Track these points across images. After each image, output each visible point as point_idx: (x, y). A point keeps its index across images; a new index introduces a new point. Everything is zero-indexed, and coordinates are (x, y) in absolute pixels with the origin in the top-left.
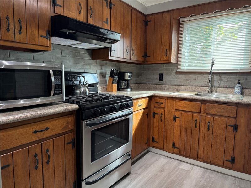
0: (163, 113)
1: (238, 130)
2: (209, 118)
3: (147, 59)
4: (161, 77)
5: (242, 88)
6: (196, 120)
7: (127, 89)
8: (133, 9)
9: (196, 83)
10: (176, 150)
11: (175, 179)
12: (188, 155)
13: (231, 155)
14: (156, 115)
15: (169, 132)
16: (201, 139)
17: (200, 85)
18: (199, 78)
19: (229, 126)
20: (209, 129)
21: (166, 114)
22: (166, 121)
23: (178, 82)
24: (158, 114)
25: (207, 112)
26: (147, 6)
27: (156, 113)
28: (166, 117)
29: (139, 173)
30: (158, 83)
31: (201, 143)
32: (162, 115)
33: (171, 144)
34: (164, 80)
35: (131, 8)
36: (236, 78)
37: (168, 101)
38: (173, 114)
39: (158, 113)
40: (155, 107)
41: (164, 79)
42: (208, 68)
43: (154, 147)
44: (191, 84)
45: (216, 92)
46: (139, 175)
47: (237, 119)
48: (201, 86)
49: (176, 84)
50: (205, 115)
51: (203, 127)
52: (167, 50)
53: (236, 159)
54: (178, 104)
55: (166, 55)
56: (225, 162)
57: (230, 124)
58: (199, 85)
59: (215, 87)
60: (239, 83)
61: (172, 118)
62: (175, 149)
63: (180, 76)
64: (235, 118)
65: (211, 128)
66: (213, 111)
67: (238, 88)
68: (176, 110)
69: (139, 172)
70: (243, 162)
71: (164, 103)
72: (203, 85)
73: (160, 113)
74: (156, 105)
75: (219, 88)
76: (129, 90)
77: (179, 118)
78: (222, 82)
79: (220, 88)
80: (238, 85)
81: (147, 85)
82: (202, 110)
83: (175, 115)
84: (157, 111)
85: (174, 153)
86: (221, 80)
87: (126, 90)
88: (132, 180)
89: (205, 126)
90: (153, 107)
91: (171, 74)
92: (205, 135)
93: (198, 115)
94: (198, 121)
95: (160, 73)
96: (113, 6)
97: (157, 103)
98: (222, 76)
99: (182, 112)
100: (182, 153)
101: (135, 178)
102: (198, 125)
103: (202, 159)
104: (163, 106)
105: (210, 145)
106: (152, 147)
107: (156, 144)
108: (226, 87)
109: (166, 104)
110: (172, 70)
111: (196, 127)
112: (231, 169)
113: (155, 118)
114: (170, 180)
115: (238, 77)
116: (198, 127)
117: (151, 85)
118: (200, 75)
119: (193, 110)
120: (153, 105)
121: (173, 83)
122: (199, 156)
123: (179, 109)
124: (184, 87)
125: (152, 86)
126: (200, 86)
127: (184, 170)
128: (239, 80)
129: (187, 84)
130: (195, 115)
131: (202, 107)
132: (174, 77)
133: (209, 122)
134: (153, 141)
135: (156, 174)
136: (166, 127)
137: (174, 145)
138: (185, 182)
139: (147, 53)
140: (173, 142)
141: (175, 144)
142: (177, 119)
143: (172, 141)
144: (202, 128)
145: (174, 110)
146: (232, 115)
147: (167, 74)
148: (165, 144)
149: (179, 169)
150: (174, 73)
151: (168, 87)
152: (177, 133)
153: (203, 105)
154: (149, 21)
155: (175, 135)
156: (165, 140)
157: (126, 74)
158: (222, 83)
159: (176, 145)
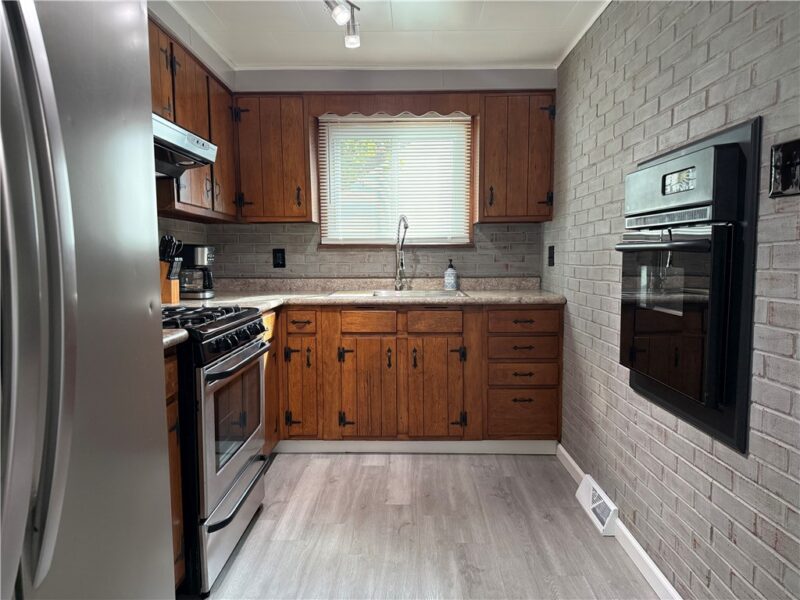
0: (313, 346)
1: (468, 357)
2: (415, 342)
3: (245, 209)
4: (279, 259)
5: (458, 277)
6: (389, 351)
7: (204, 292)
8: (210, 76)
9: (366, 270)
10: (348, 429)
11: (367, 487)
12: (377, 433)
13: (460, 410)
14: (294, 356)
15: (328, 389)
16: (401, 390)
17: (376, 275)
18: (371, 260)
19: (452, 351)
20: (415, 365)
21: (319, 348)
22: (320, 365)
23: (324, 270)
24: (298, 351)
25: (410, 330)
26: (236, 69)
27: (293, 348)
28: (320, 353)
29: (283, 500)
30: (273, 276)
31: (403, 399)
32: (309, 350)
33: (335, 419)
34: (287, 267)
35: (206, 74)
36: (445, 255)
37: (324, 314)
38: (336, 344)
39: (299, 348)
40: (289, 334)
41: (287, 263)
42: (390, 236)
43: (291, 437)
44: (356, 272)
45: (410, 288)
46: (286, 502)
47: (464, 335)
48: (378, 278)
49: (319, 274)
50: (406, 335)
51: (403, 364)
52: (299, 189)
53: (468, 415)
54: (348, 320)
55: (299, 204)
56: (451, 426)
57: (454, 348)
58: (373, 275)
59: (406, 278)
60: (451, 266)
61: (335, 354)
62: (347, 426)
63: (327, 255)
64: (460, 334)
65: (419, 364)
66: (421, 327)
67: (450, 278)
68: (343, 333)
69: (281, 497)
70: (480, 419)
71: (313, 320)
72: (381, 275)
73: (305, 347)
74: (293, 328)
75: (414, 280)
76: (208, 295)
77: (352, 351)
78: (419, 266)
79: (417, 280)
80: (450, 271)
81: (241, 282)
82: (400, 327)
83: (343, 345)
84: (294, 344)
85: (344, 438)
86: (417, 261)
87: (201, 295)
88: (277, 517)
89: (407, 360)
90: (285, 334)
91: (306, 249)
92: (410, 379)
93: (392, 338)
94: (394, 351)
95: (275, 247)
96: (177, 66)
97: (294, 322)
98: (418, 253)
99: (358, 338)
100: (363, 432)
101: (281, 511)
102: (393, 359)
103: (407, 433)
104: (309, 328)
105: (421, 399)
106: (285, 439)
107: (296, 429)
108: (427, 277)
109: (319, 323)
110: (307, 241)
111: (389, 365)
112: (461, 438)
113: (292, 361)
114: (357, 493)
115: (448, 253)
116: (393, 365)
117: (251, 280)
118: (372, 253)
119: (381, 330)
120: (284, 328)
121: (311, 272)
122: (400, 428)
123: (349, 331)
124: (339, 281)
125: (255, 283)
126: (375, 277)
127: (374, 467)
128: (451, 261)
129: (346, 274)
130: (386, 339)
131: (400, 320)
132: (313, 259)
133: (415, 351)
134: (286, 424)
135: (323, 492)
136: (320, 381)
137: (342, 420)
138: (389, 487)
139: (243, 195)
140: (340, 413)
141: (347, 415)
142: (347, 355)
143: (336, 409)
144: (402, 366)
145: (338, 335)
146: (455, 329)
147: (295, 251)
148: (321, 423)
149: (363, 468)
150: (312, 247)
151: (299, 282)
152: (348, 388)
153: (400, 315)
154: (243, 111)
155: (344, 394)
156: (320, 413)
157: (199, 249)
158: (420, 269)
159: (349, 418)
